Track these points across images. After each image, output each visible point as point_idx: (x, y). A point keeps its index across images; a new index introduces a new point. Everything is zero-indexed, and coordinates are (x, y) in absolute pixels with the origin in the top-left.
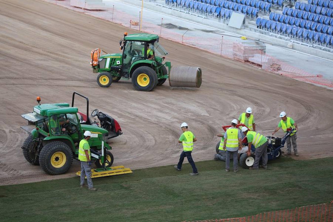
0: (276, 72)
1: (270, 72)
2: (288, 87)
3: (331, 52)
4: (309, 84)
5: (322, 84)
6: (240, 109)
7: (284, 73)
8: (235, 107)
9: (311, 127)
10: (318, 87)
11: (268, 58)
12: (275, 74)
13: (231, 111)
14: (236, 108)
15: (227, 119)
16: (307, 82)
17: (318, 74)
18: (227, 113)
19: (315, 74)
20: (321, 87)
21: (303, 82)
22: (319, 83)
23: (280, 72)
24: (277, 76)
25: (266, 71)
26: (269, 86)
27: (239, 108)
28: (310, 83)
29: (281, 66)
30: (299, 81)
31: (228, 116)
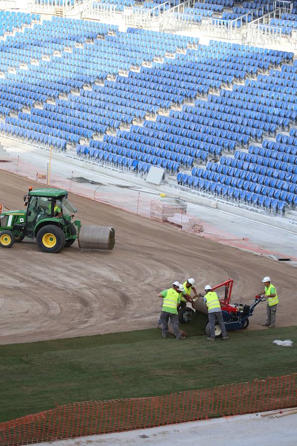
0: (198, 234)
1: (192, 234)
2: (211, 251)
3: (259, 213)
4: (233, 248)
5: (249, 249)
6: (157, 274)
7: (206, 236)
8: (151, 272)
9: (234, 296)
10: (243, 251)
11: (189, 218)
12: (196, 236)
13: (147, 277)
14: (152, 274)
15: (142, 285)
16: (231, 246)
17: (244, 237)
18: (142, 279)
19: (241, 237)
20: (246, 251)
21: (228, 246)
22: (244, 247)
23: (202, 234)
24: (199, 238)
25: (187, 233)
26: (190, 249)
27: (155, 273)
28: (235, 247)
29: (204, 227)
30: (222, 244)
31: (143, 283)
